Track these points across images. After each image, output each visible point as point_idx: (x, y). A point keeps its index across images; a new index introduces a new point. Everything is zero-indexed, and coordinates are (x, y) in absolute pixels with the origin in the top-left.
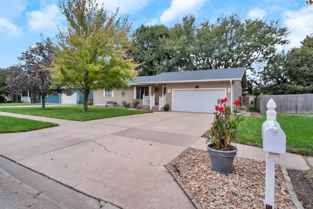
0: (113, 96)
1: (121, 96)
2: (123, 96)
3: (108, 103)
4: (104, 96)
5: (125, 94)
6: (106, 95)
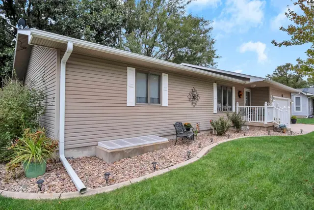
0: (165, 101)
1: (188, 103)
2: (194, 104)
5: (198, 98)
6: (138, 99)
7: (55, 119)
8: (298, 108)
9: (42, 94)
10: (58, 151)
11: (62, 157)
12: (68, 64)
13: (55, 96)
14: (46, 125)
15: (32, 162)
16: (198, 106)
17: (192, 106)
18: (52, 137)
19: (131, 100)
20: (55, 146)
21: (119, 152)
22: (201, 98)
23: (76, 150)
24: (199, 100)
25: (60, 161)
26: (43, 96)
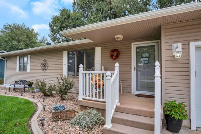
0: (28, 70)
1: (41, 70)
2: (44, 70)
3: (16, 83)
4: (18, 70)
5: (48, 66)
16: (47, 72)
17: (43, 72)
22: (50, 66)
24: (49, 67)
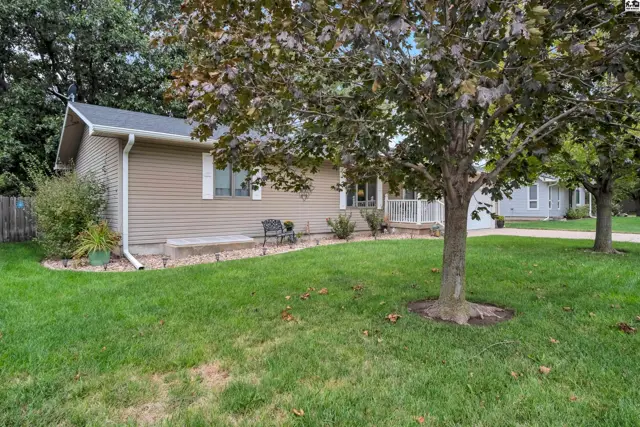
1: (293, 194)
2: (304, 197)
4: (208, 194)
5: (312, 188)
6: (217, 191)
7: (118, 209)
8: (533, 204)
9: (103, 186)
10: (121, 246)
11: (126, 251)
12: (130, 154)
13: (118, 188)
14: (108, 217)
15: (97, 251)
16: (311, 200)
17: (302, 200)
18: (115, 230)
19: (208, 191)
20: (119, 238)
21: (188, 248)
22: (317, 188)
23: (141, 247)
24: (314, 191)
25: (124, 256)
26: (105, 188)
